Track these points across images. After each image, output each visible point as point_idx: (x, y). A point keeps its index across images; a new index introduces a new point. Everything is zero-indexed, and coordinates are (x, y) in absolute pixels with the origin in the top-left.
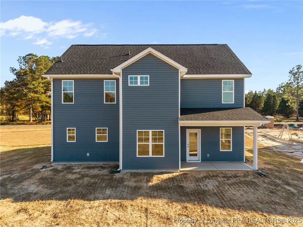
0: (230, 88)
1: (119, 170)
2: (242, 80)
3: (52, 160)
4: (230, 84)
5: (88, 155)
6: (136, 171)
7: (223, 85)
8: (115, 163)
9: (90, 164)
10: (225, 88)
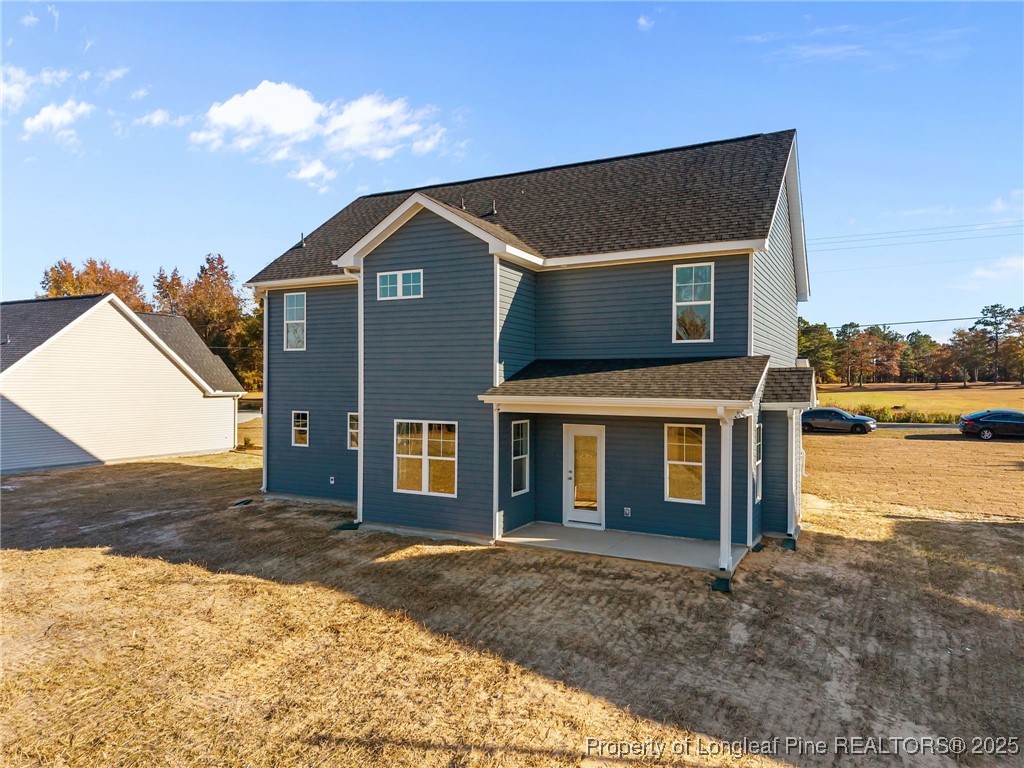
0: (699, 290)
1: (355, 521)
2: (743, 259)
3: (263, 488)
4: (700, 278)
5: (332, 482)
6: (390, 529)
7: (678, 281)
8: (347, 504)
9: (333, 506)
10: (683, 293)
